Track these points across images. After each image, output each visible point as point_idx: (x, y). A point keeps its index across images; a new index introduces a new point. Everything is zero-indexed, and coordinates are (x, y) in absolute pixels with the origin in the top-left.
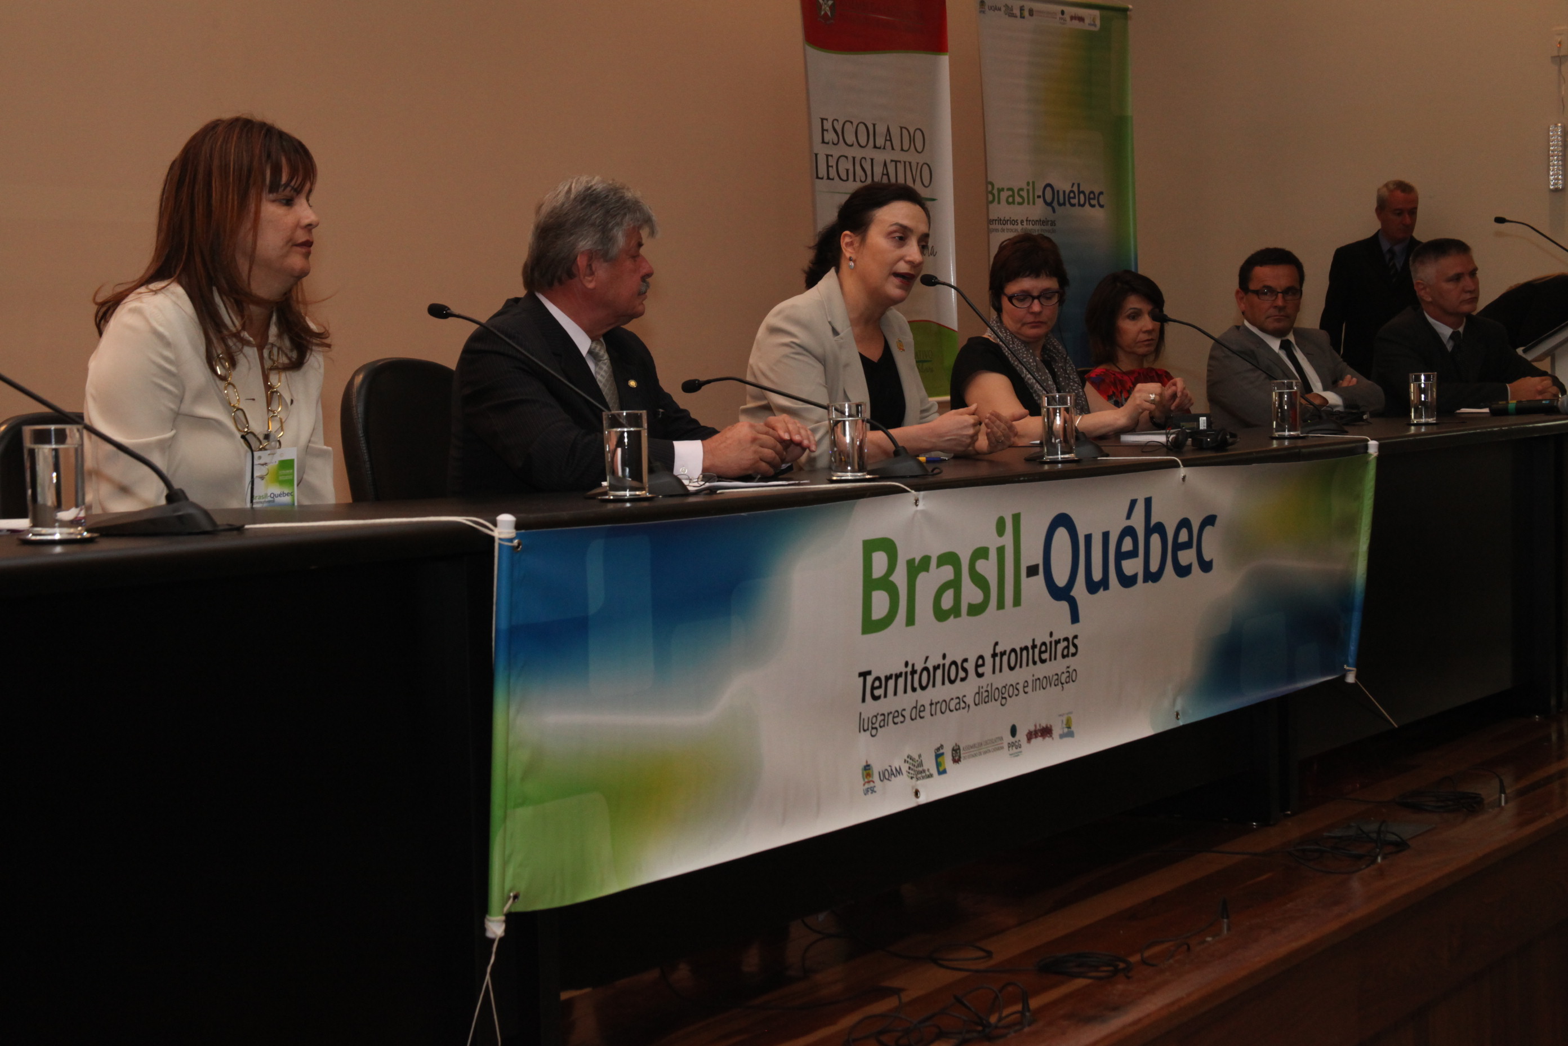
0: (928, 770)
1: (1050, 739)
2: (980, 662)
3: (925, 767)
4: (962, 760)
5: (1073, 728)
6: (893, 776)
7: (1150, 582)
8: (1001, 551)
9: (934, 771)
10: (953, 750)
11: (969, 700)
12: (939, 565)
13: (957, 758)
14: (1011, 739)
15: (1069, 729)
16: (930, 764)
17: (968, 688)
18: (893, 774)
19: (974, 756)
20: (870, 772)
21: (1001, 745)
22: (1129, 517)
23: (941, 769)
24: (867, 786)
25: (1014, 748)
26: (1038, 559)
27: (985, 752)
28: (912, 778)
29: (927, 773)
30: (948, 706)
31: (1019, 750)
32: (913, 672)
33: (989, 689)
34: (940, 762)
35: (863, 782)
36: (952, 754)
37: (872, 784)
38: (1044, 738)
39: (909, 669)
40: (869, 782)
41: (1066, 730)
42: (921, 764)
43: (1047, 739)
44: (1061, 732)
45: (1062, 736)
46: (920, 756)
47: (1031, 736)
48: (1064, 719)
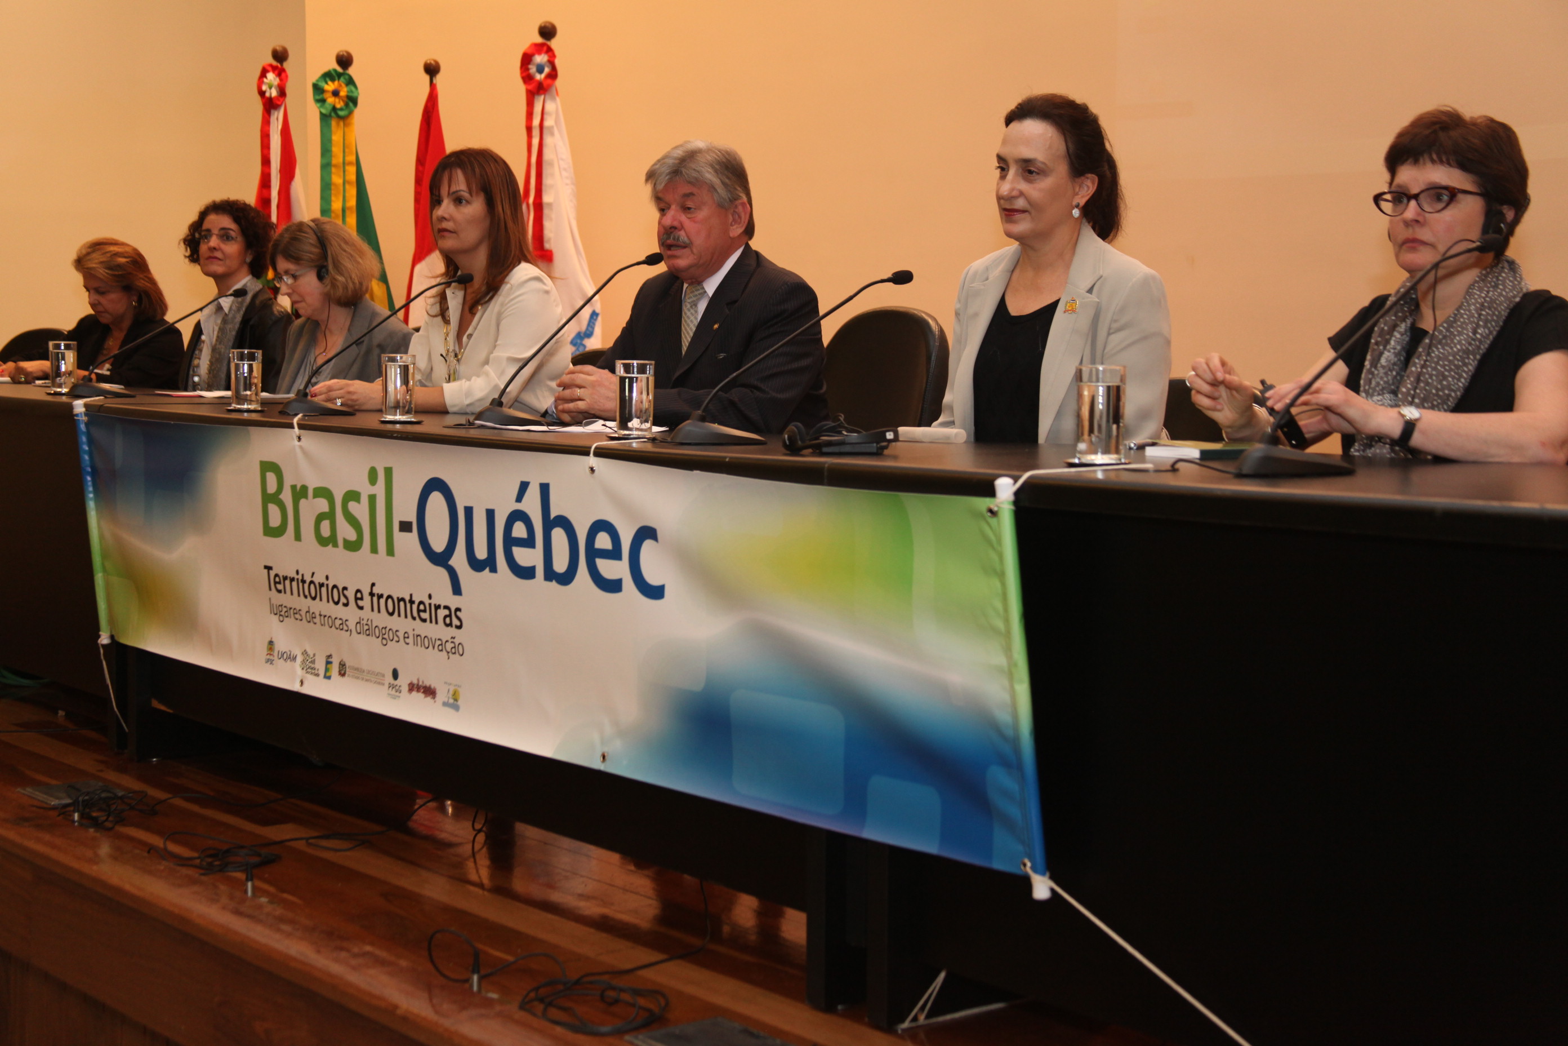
0: (318, 670)
1: (432, 701)
2: (359, 595)
3: (316, 666)
4: (346, 675)
5: (459, 703)
6: (289, 660)
7: (554, 582)
8: (372, 499)
9: (322, 672)
10: (340, 664)
11: (352, 624)
12: (315, 496)
13: (343, 672)
14: (392, 681)
15: (455, 702)
16: (320, 665)
17: (350, 614)
18: (290, 658)
19: (358, 678)
20: (273, 647)
21: (382, 681)
22: (519, 498)
23: (328, 674)
24: (268, 657)
25: (394, 689)
26: (412, 517)
27: (367, 680)
28: (303, 669)
29: (316, 672)
30: (333, 622)
31: (397, 694)
32: (303, 582)
33: (369, 623)
34: (329, 669)
35: (266, 653)
36: (339, 667)
37: (271, 657)
38: (426, 697)
39: (300, 577)
40: (271, 655)
41: (451, 701)
42: (313, 662)
43: (429, 699)
44: (446, 700)
45: (445, 704)
46: (314, 655)
47: (413, 687)
48: (452, 689)
